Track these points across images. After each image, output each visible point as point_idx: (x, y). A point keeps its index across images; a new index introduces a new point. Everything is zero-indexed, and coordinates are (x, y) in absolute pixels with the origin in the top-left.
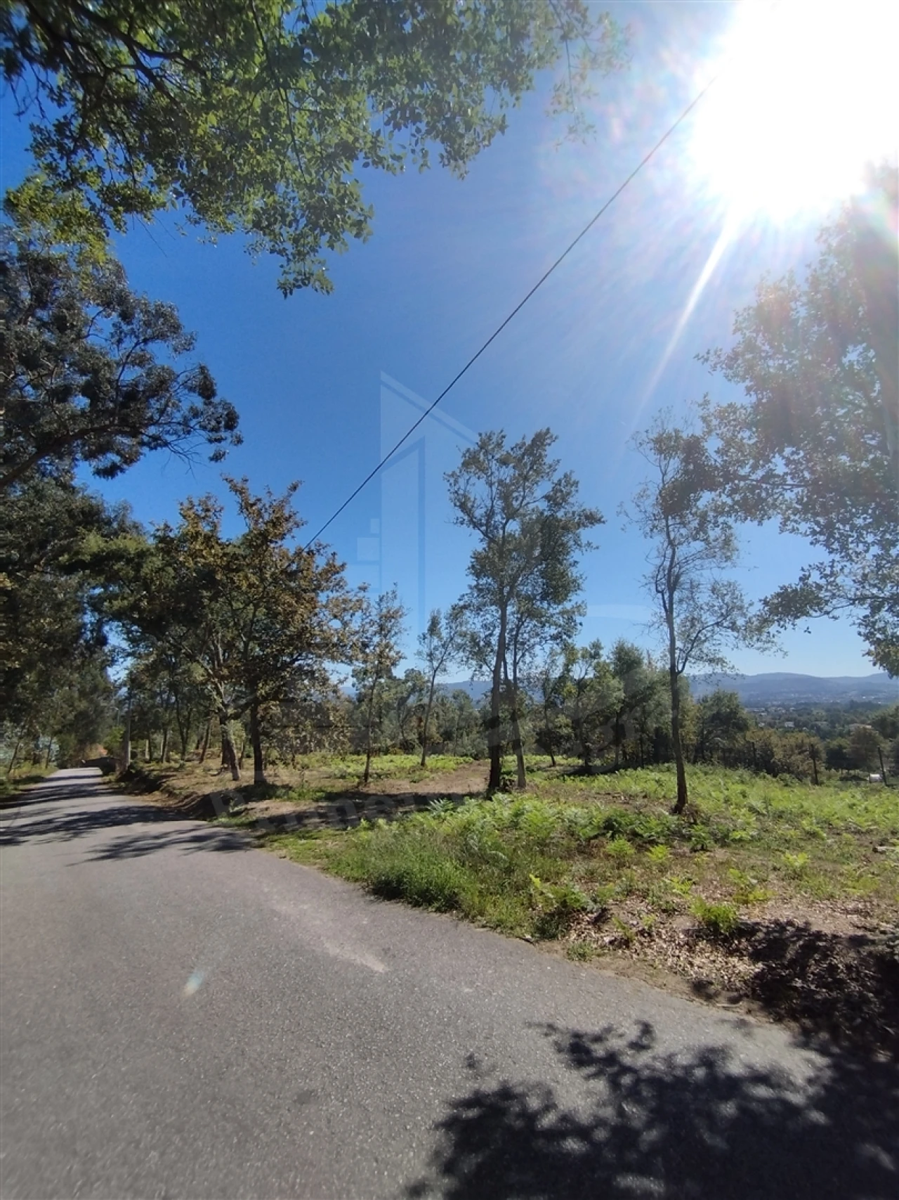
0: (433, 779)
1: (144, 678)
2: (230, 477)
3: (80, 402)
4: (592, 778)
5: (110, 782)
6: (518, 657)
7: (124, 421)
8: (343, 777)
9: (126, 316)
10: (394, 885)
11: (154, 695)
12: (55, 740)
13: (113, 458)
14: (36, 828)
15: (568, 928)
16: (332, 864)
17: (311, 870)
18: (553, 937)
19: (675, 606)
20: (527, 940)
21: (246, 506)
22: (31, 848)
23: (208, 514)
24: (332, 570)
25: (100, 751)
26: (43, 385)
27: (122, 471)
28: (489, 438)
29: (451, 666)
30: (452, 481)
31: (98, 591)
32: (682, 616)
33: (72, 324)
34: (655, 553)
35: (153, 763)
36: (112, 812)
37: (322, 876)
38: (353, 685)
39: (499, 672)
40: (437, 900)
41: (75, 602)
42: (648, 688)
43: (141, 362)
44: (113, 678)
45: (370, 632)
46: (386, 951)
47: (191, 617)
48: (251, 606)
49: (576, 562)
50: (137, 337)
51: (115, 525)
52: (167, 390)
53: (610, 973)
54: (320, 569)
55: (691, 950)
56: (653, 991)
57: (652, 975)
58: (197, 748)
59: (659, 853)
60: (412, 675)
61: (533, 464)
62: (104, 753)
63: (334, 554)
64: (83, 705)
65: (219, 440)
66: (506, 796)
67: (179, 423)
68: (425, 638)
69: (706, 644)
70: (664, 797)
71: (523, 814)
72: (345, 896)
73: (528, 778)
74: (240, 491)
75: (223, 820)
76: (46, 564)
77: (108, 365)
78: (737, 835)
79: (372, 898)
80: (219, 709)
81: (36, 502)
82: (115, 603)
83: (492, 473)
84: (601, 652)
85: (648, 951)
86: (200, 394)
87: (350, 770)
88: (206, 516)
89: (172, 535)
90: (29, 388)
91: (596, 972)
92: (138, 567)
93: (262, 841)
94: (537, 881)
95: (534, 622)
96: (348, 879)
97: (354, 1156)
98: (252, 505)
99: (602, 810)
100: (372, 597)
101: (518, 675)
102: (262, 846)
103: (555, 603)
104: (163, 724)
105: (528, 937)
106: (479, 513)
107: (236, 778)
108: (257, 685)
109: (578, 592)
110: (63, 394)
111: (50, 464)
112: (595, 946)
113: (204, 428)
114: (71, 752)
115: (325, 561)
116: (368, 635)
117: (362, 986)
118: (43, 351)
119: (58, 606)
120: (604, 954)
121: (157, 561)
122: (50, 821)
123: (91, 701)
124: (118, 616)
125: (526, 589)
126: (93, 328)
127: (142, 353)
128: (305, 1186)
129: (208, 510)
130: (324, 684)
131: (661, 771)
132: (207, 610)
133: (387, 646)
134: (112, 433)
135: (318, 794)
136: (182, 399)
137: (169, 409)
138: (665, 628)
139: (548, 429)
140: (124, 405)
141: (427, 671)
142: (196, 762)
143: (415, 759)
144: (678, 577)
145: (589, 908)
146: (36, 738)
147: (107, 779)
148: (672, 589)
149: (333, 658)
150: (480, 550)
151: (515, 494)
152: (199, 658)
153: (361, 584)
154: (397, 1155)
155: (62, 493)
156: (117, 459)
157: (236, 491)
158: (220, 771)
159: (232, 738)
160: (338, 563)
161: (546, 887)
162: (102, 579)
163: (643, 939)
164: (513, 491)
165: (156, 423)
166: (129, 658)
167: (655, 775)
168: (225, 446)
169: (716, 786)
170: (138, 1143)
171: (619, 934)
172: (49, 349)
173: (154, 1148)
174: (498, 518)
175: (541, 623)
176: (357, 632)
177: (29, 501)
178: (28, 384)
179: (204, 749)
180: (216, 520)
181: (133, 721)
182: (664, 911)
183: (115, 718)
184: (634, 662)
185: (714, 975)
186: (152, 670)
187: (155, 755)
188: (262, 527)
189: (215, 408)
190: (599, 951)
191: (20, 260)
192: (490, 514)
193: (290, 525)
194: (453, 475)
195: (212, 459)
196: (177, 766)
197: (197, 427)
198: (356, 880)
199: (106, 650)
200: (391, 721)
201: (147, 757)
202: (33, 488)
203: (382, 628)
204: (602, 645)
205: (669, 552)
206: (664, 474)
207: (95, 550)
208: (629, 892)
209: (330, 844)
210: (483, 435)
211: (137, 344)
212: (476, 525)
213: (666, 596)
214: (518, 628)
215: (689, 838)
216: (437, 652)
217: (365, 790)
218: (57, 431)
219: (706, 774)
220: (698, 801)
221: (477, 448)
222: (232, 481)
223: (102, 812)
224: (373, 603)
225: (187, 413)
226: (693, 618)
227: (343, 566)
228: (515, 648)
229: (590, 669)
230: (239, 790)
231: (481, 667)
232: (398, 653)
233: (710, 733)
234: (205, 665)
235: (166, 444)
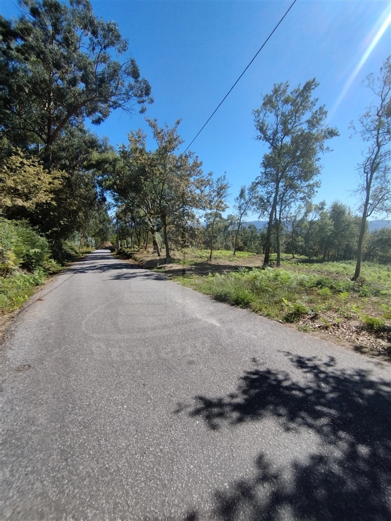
0: (238, 261)
1: (121, 215)
2: (149, 119)
3: (81, 86)
4: (311, 264)
5: (114, 255)
6: (282, 208)
7: (101, 94)
8: (201, 257)
9: (94, 33)
10: (223, 297)
11: (126, 223)
12: (93, 239)
13: (98, 114)
14: (91, 268)
15: (299, 320)
16: (198, 288)
17: (189, 290)
18: (292, 322)
19: (373, 181)
20: (280, 322)
21: (157, 134)
22: (90, 275)
23: (140, 139)
24: (196, 165)
25: (109, 244)
26: (65, 78)
27: (103, 121)
28: (280, 87)
29: (249, 212)
30: (257, 114)
31: (100, 178)
32: (376, 186)
33: (72, 42)
34: (367, 151)
35: (128, 249)
36: (116, 265)
37: (194, 292)
38: (205, 221)
39: (273, 214)
40: (241, 304)
41: (92, 183)
42: (347, 225)
43: (104, 60)
44: (110, 216)
45: (213, 196)
46: (220, 319)
47: (137, 189)
48: (161, 184)
49: (319, 158)
50: (101, 45)
51: (103, 148)
52: (118, 76)
53: (317, 338)
54: (191, 165)
55: (358, 333)
56: (338, 347)
57: (338, 341)
58: (144, 244)
59: (343, 296)
60: (230, 217)
61: (303, 101)
62: (111, 245)
63: (197, 157)
64: (101, 226)
65: (143, 102)
66: (271, 268)
67: (124, 94)
68: (238, 199)
69: (387, 201)
70: (347, 274)
71: (280, 275)
72: (204, 299)
73: (281, 262)
74: (153, 126)
75: (155, 270)
76: (80, 166)
77: (90, 64)
78: (384, 292)
79: (214, 301)
80: (151, 228)
81: (72, 138)
82: (107, 182)
83: (279, 109)
84: (325, 207)
85: (337, 332)
86: (132, 77)
87: (203, 255)
88: (139, 140)
89: (126, 150)
90: (59, 80)
91: (312, 337)
92: (114, 166)
93: (170, 278)
94: (286, 301)
95: (292, 191)
96: (204, 293)
97: (210, 383)
98: (159, 133)
99: (316, 277)
100: (214, 178)
101: (281, 216)
102: (171, 279)
103: (304, 181)
104: (131, 234)
105: (281, 321)
106: (269, 133)
107: (159, 255)
108: (165, 217)
109: (318, 175)
110: (73, 82)
111: (74, 120)
112: (311, 327)
113: (136, 95)
114: (99, 244)
115: (193, 161)
116: (212, 197)
117: (211, 330)
118: (62, 59)
119: (86, 185)
120: (315, 331)
121: (122, 164)
122: (95, 266)
123: (104, 225)
124: (109, 188)
125: (290, 174)
126: (81, 42)
127: (104, 55)
128: (192, 389)
129: (140, 137)
130: (193, 218)
131: (346, 263)
132: (143, 186)
133: (220, 202)
134: (96, 101)
135: (192, 263)
136: (125, 80)
137: (119, 86)
138: (365, 193)
139: (314, 79)
140: (100, 86)
141: (238, 214)
142: (144, 249)
143: (231, 252)
144: (378, 164)
145: (309, 313)
146: (86, 238)
147: (112, 254)
148: (373, 170)
149: (197, 207)
150: (268, 154)
151: (290, 121)
152: (142, 206)
153: (209, 172)
154: (226, 386)
155: (81, 134)
156: (100, 115)
157: (152, 126)
158: (153, 253)
159: (157, 240)
160: (199, 162)
161: (290, 304)
162: (101, 172)
163: (334, 327)
164: (289, 119)
165: (114, 95)
166: (115, 207)
167: (343, 265)
168: (146, 105)
169: (375, 272)
170: (134, 367)
171: (323, 324)
172: (64, 57)
173: (139, 369)
174: (279, 135)
175: (296, 191)
176: (207, 195)
177: (68, 138)
178: (59, 78)
179: (147, 244)
180: (144, 142)
181: (119, 233)
182: (346, 318)
183: (113, 232)
184: (341, 212)
185: (369, 345)
186: (124, 212)
187: (129, 246)
188: (164, 144)
189: (140, 84)
190: (313, 329)
191: (44, 6)
192: (275, 133)
193: (177, 142)
194: (257, 112)
195: (140, 112)
196: (137, 250)
197: (133, 95)
198: (208, 294)
199: (106, 204)
200: (221, 237)
201: (126, 246)
202: (70, 131)
203: (219, 193)
204: (326, 203)
205: (376, 150)
206: (383, 101)
207: (97, 159)
208: (329, 309)
209: (197, 281)
210: (277, 85)
211: (101, 50)
212: (267, 139)
213: (369, 175)
214: (284, 194)
215: (359, 291)
216: (243, 206)
217: (210, 263)
218: (74, 102)
219: (369, 266)
220: (365, 277)
221: (272, 94)
222: (150, 121)
223: (112, 265)
224: (214, 181)
225: (127, 88)
226: (382, 188)
227: (201, 163)
228: (282, 203)
229: (318, 215)
230: (160, 260)
231: (264, 212)
232: (225, 205)
233: (374, 248)
234: (144, 209)
235: (120, 106)
